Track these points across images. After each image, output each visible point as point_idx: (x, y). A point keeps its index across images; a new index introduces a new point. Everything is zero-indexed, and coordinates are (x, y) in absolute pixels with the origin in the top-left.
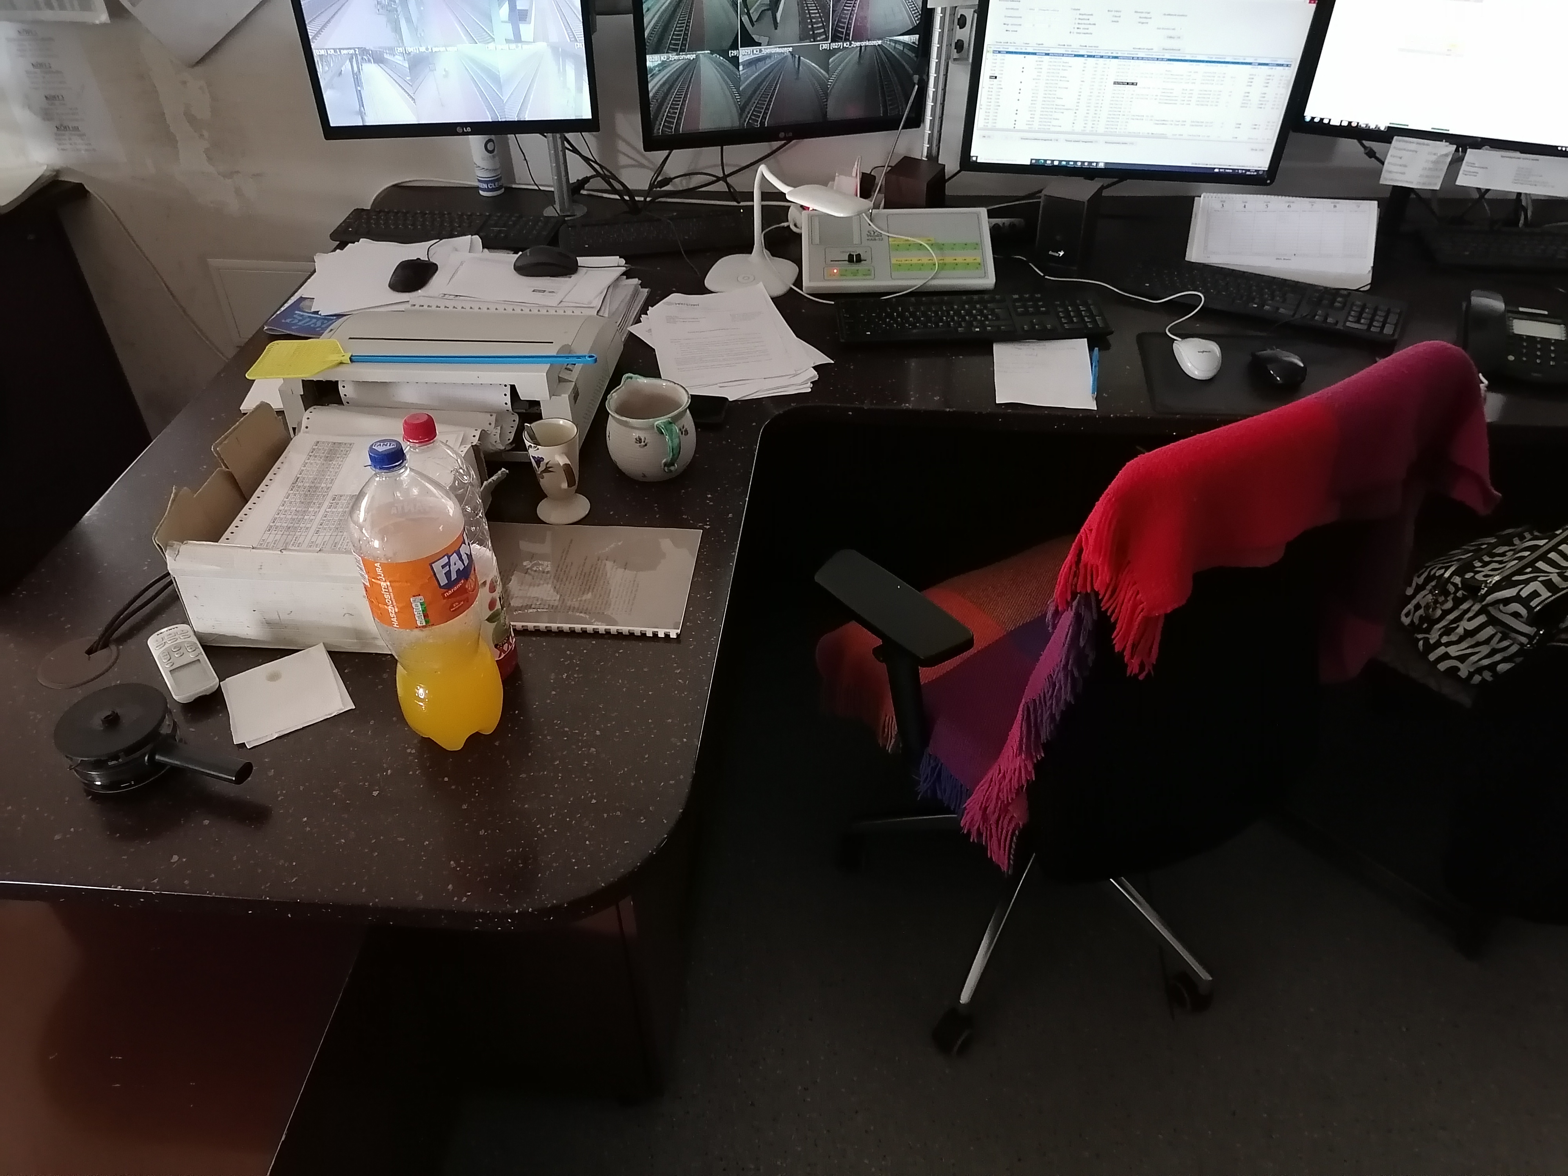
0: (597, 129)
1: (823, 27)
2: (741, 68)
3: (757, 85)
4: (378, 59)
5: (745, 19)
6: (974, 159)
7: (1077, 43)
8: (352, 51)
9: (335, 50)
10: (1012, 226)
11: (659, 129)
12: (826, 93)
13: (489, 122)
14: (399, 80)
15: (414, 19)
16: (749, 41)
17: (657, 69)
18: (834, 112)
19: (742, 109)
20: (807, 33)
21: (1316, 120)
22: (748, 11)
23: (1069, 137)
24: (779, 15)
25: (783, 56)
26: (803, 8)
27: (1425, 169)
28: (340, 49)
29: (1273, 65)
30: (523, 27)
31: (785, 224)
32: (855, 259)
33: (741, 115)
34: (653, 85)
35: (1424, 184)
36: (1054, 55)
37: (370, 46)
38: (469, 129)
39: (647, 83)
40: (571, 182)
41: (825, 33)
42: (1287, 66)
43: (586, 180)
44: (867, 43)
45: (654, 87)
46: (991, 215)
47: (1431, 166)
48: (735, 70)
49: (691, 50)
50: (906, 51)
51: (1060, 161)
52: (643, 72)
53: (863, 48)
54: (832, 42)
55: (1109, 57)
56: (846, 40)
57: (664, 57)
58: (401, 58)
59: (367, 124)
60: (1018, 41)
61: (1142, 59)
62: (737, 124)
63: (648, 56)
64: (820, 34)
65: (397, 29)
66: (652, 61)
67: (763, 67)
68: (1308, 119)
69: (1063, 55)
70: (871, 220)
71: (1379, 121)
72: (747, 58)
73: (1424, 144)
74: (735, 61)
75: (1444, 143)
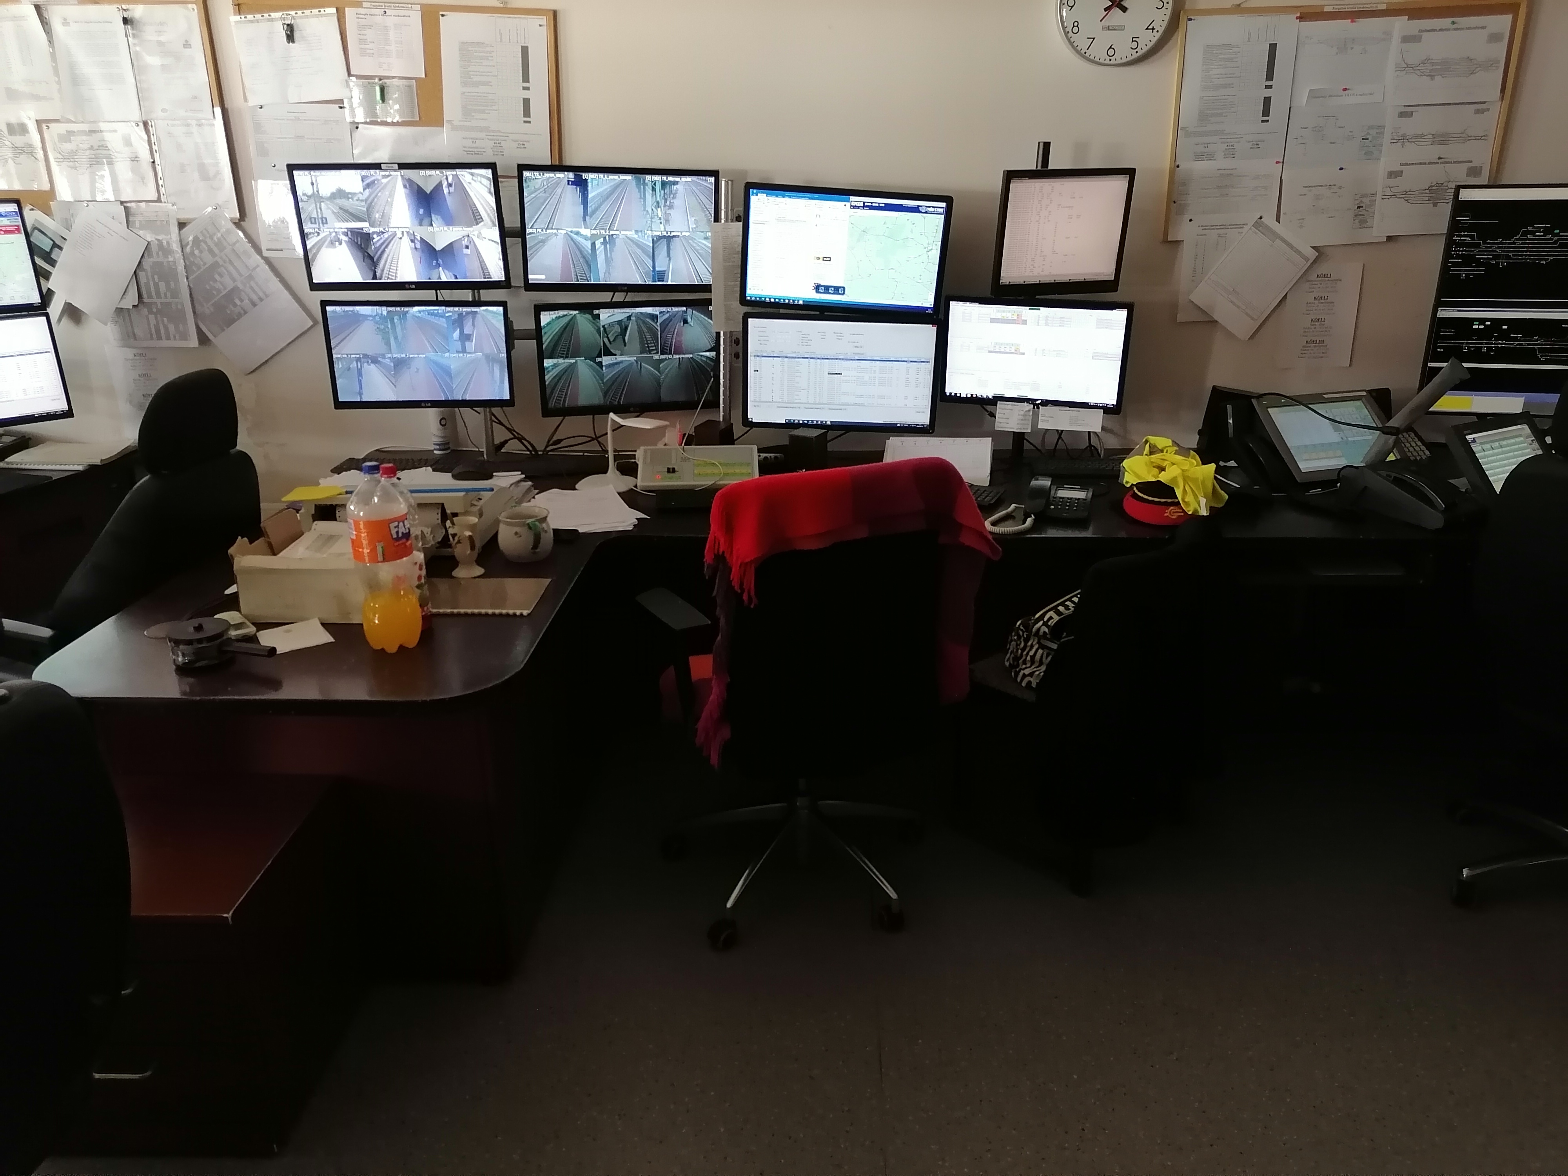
0: (513, 405)
1: (655, 346)
2: (604, 368)
3: (614, 380)
4: (375, 361)
5: (606, 340)
6: (750, 420)
7: (803, 351)
8: (358, 356)
9: (347, 355)
10: (776, 457)
11: (552, 404)
12: (659, 384)
13: (442, 401)
14: (387, 374)
15: (400, 338)
16: (608, 353)
17: (551, 368)
18: (665, 397)
19: (605, 394)
20: (645, 349)
21: (953, 394)
22: (608, 335)
23: (807, 406)
24: (627, 338)
25: (630, 362)
26: (641, 334)
27: (1019, 420)
28: (351, 354)
29: (919, 362)
30: (467, 343)
31: (633, 461)
32: (671, 471)
33: (605, 397)
34: (548, 378)
35: (1021, 429)
36: (790, 357)
37: (370, 353)
38: (429, 404)
39: (544, 376)
40: (495, 443)
41: (657, 349)
42: (927, 362)
43: (506, 442)
44: (683, 356)
45: (549, 378)
46: (760, 451)
47: (1021, 417)
48: (601, 370)
49: (573, 357)
50: (708, 361)
51: (803, 421)
52: (542, 370)
53: (681, 359)
54: (661, 354)
55: (823, 359)
56: (670, 353)
57: (555, 361)
58: (389, 360)
59: (363, 400)
60: (768, 350)
61: (843, 359)
62: (602, 402)
63: (545, 360)
64: (653, 350)
65: (388, 344)
66: (547, 363)
67: (617, 369)
68: (948, 394)
69: (796, 358)
70: (684, 451)
71: (988, 392)
72: (607, 363)
73: (1015, 405)
74: (600, 364)
75: (1026, 404)
